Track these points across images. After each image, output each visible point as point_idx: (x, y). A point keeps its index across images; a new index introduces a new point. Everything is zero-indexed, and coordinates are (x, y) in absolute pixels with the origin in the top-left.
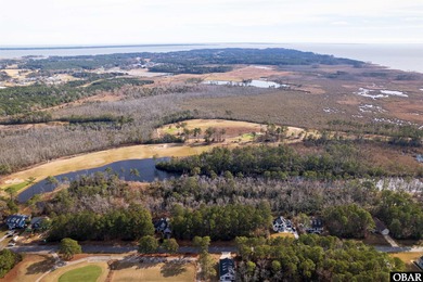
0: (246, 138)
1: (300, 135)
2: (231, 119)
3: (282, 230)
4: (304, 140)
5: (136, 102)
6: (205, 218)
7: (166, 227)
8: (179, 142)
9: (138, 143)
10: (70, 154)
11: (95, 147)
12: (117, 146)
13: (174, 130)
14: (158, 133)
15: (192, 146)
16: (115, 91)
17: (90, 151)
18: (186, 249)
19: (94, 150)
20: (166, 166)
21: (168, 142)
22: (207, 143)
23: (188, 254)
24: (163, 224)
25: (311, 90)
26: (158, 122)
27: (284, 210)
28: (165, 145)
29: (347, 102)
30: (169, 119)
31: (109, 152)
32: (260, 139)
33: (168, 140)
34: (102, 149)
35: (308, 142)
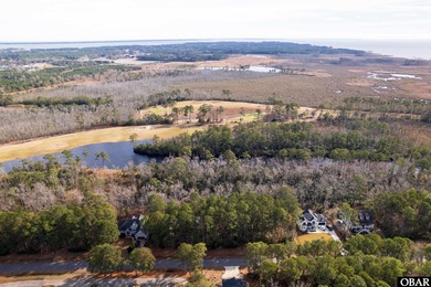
0: (249, 118)
1: (313, 114)
2: (229, 100)
3: (313, 229)
5: (119, 85)
6: (197, 214)
7: (138, 229)
8: (166, 122)
9: (114, 124)
10: (25, 138)
11: (59, 130)
12: (88, 129)
13: (160, 111)
14: (141, 115)
15: (182, 127)
16: (97, 76)
17: (52, 135)
18: (167, 263)
19: (57, 134)
20: (147, 149)
21: (152, 123)
22: (201, 123)
23: (170, 272)
24: (134, 226)
25: (316, 74)
26: (141, 104)
28: (148, 127)
29: (359, 84)
30: (156, 100)
31: (76, 135)
32: (266, 119)
33: (153, 121)
34: (69, 132)
35: (325, 120)
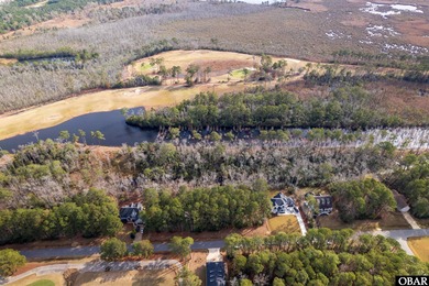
0: (237, 76)
1: (301, 71)
2: (218, 50)
4: (305, 77)
5: (102, 28)
7: (137, 217)
8: (155, 84)
9: (103, 87)
10: (16, 108)
11: (49, 96)
12: (78, 94)
14: (129, 73)
15: (171, 89)
16: (76, 12)
17: (44, 102)
18: (163, 247)
19: (50, 101)
20: (138, 121)
21: (141, 85)
22: (189, 85)
24: (134, 214)
25: (311, 6)
26: (128, 57)
27: (285, 183)
28: (138, 90)
29: (353, 23)
31: (66, 103)
32: (254, 77)
33: (142, 82)
34: (60, 98)
35: (311, 80)
